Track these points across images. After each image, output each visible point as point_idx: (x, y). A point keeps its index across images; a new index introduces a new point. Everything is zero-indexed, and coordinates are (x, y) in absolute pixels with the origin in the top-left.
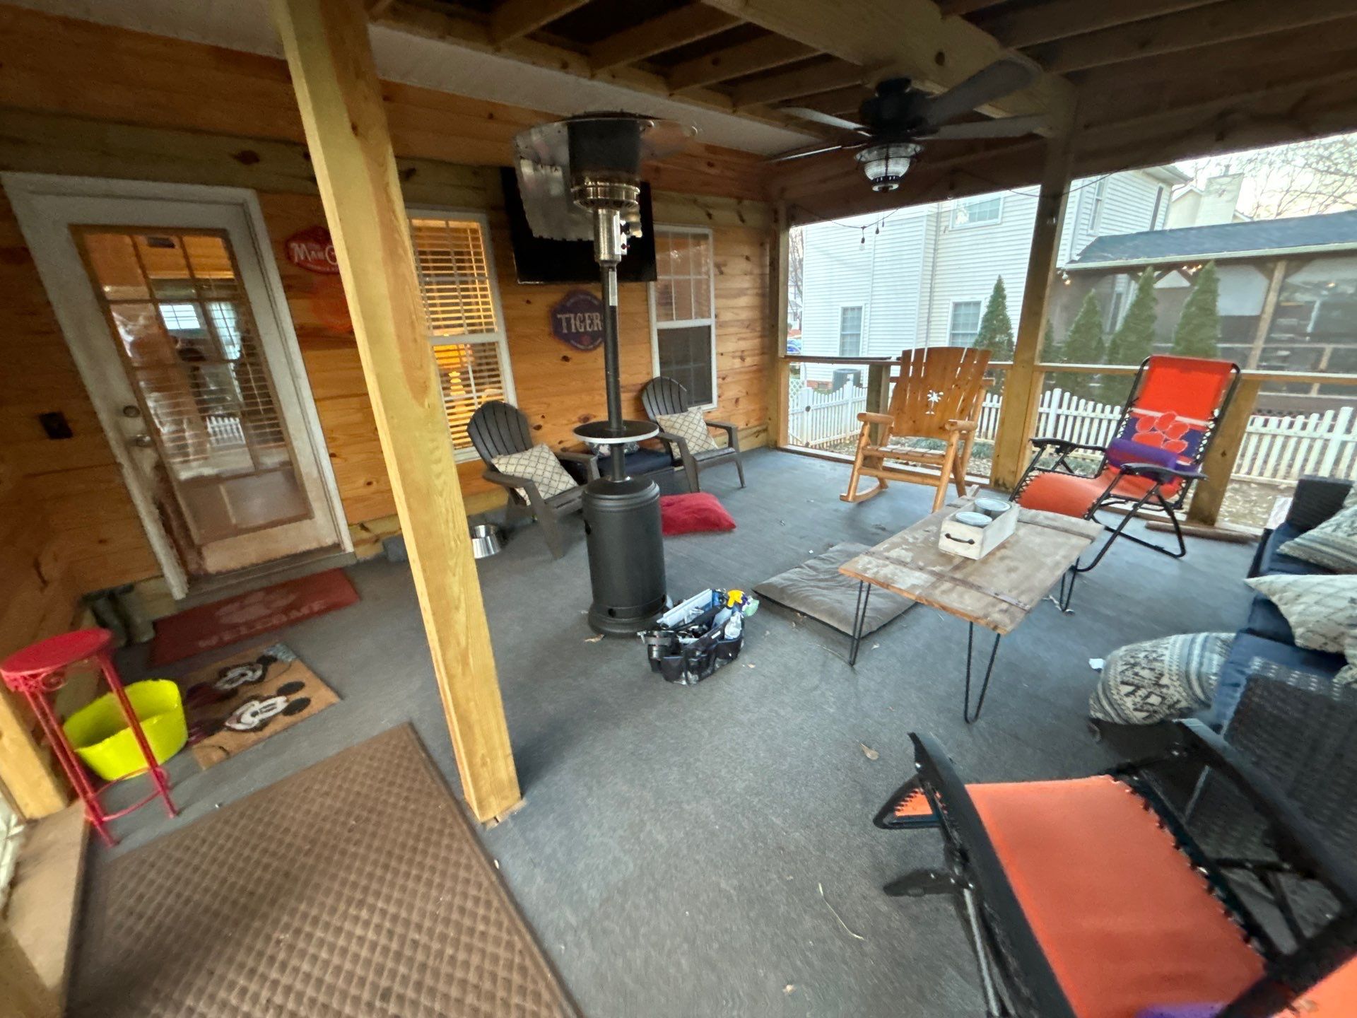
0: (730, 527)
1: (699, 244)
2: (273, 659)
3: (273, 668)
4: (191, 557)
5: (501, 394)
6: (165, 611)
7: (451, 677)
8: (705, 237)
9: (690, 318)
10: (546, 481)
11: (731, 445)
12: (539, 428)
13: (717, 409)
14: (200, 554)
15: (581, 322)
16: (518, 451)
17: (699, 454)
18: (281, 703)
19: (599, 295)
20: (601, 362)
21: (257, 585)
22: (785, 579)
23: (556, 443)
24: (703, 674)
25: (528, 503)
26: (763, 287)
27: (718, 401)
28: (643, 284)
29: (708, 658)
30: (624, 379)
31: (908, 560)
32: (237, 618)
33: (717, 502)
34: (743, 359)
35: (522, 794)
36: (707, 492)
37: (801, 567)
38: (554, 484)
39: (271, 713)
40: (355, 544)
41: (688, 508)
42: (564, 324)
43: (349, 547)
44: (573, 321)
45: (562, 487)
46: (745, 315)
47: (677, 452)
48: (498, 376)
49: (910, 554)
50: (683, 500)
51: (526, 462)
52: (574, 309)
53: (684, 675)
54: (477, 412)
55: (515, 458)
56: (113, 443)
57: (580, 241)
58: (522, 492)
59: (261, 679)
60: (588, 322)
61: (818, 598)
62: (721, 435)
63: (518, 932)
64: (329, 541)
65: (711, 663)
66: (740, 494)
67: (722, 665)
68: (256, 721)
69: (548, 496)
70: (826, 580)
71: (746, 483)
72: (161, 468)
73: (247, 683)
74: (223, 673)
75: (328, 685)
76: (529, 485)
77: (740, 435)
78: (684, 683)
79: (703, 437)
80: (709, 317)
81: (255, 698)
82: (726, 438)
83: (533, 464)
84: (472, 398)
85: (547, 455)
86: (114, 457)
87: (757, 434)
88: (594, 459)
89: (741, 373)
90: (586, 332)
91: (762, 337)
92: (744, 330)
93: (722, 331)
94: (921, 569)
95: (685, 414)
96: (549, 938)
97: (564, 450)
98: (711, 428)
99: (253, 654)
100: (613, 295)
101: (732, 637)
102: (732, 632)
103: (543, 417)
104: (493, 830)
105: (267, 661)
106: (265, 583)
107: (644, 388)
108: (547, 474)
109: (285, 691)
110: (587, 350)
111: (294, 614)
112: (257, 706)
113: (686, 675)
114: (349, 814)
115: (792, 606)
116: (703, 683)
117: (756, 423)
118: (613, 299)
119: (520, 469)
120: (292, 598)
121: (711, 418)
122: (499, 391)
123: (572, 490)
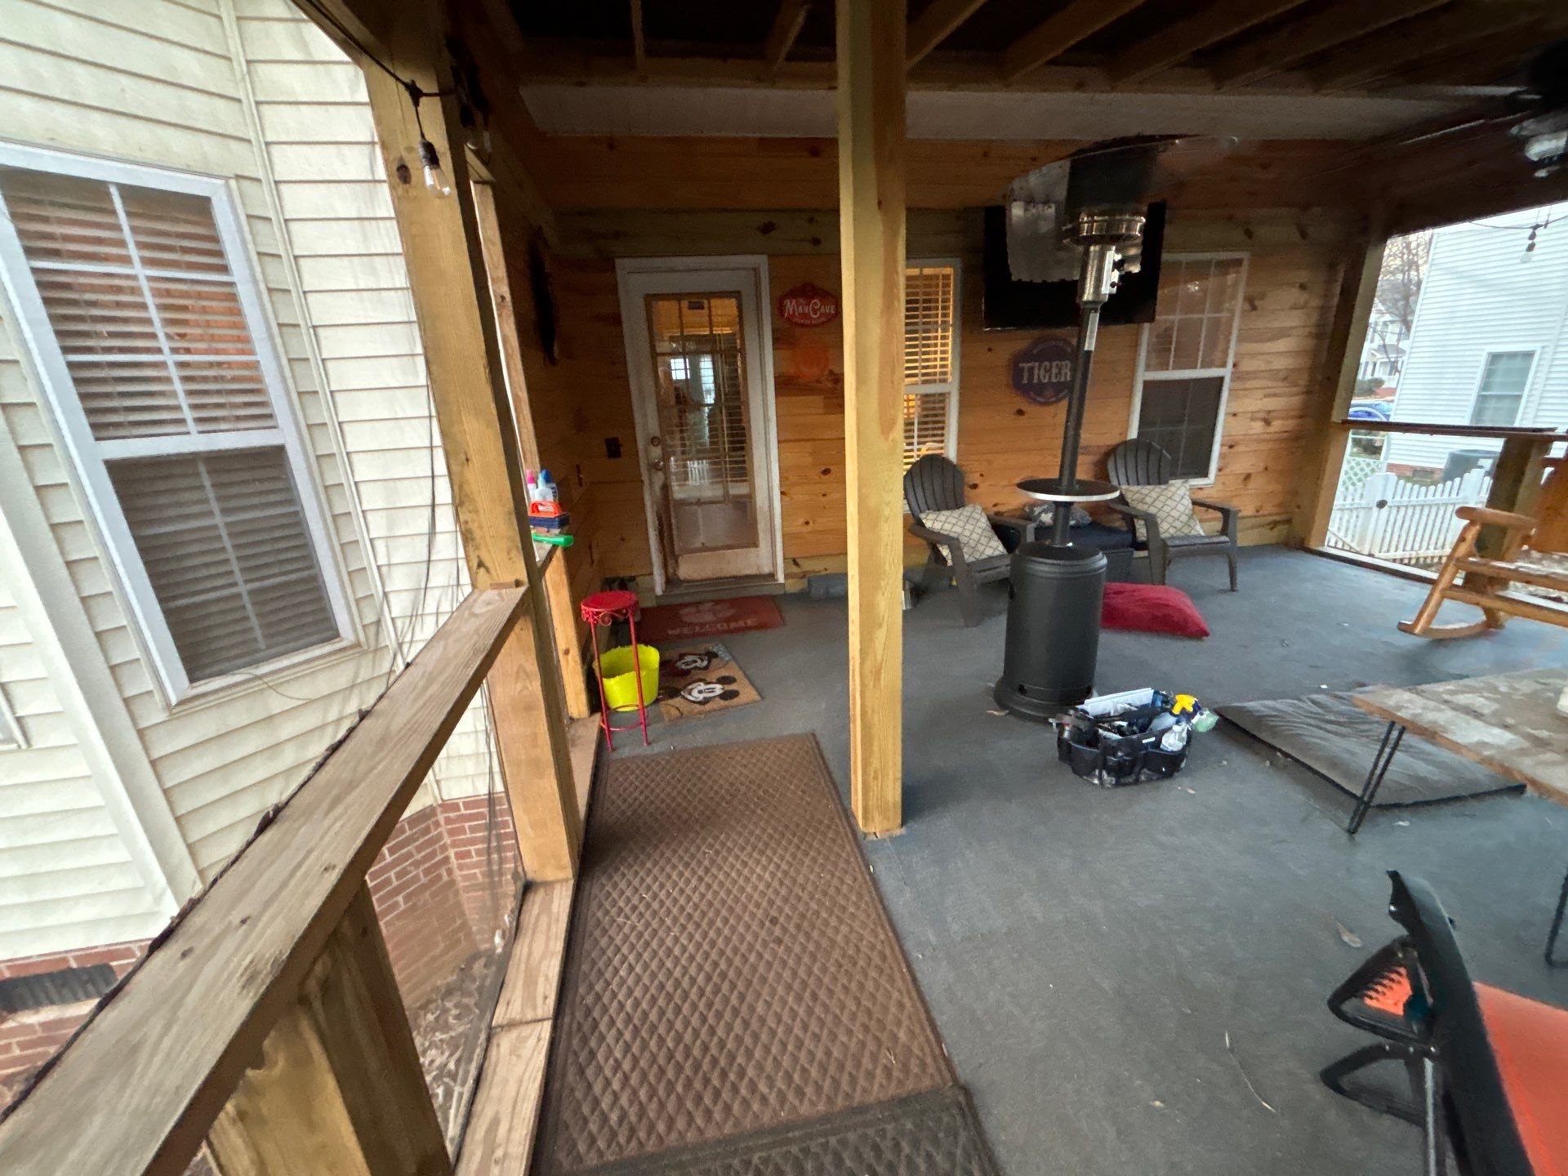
0: (1200, 633)
1: (1226, 273)
2: (715, 655)
3: (715, 661)
4: (671, 562)
5: (942, 448)
6: (648, 603)
7: (863, 685)
8: (1238, 263)
9: (1195, 367)
10: (972, 543)
11: (1224, 531)
12: (975, 486)
13: (1213, 486)
14: (677, 562)
15: (1046, 371)
16: (948, 509)
17: (1172, 538)
18: (718, 689)
19: (1074, 341)
20: (1062, 416)
21: (709, 596)
22: (1269, 708)
23: (990, 505)
24: (1122, 780)
25: (950, 563)
26: (1320, 325)
27: (1217, 476)
28: (1134, 326)
29: (1133, 764)
30: (1087, 437)
31: (1486, 711)
32: (694, 619)
33: (1189, 602)
34: (1267, 422)
35: (903, 824)
36: (1178, 587)
37: (1300, 700)
38: (981, 548)
39: (712, 695)
40: (787, 576)
41: (1143, 600)
42: (1026, 374)
43: (781, 578)
44: (1036, 372)
45: (989, 552)
46: (1281, 364)
47: (1142, 532)
48: (943, 428)
49: (1495, 706)
50: (1139, 590)
51: (954, 521)
52: (1040, 357)
53: (1097, 772)
54: (914, 464)
55: (944, 515)
56: (641, 464)
57: (1063, 281)
58: (945, 551)
59: (706, 668)
60: (1054, 371)
61: (1314, 740)
62: (1214, 519)
63: (883, 927)
64: (766, 570)
65: (1137, 769)
66: (1227, 600)
67: (1149, 780)
68: (701, 697)
69: (971, 559)
70: (1339, 723)
71: (1239, 587)
72: (666, 488)
73: (696, 668)
74: (682, 656)
75: (752, 684)
76: (954, 543)
77: (1240, 525)
78: (1096, 781)
79: (1184, 518)
80: (1224, 365)
81: (701, 680)
82: (1219, 525)
83: (962, 524)
84: (912, 450)
85: (978, 516)
86: (641, 475)
87: (1274, 525)
88: (1031, 527)
89: (1259, 441)
90: (1050, 383)
91: (1308, 392)
92: (1281, 384)
93: (1239, 385)
94: (1506, 727)
95: (1163, 487)
96: (909, 945)
97: (997, 514)
98: (1197, 508)
99: (702, 649)
100: (1091, 338)
101: (1170, 749)
102: (1172, 742)
103: (982, 475)
104: (872, 842)
105: (712, 656)
106: (716, 596)
107: (1111, 452)
108: (975, 536)
109: (724, 680)
110: (1046, 404)
111: (733, 625)
112: (702, 686)
113: (1100, 773)
114: (759, 786)
115: (1270, 740)
116: (1121, 791)
117: (1274, 510)
118: (1090, 344)
119: (947, 527)
120: (731, 612)
121: (1200, 496)
122: (941, 445)
123: (1001, 557)
